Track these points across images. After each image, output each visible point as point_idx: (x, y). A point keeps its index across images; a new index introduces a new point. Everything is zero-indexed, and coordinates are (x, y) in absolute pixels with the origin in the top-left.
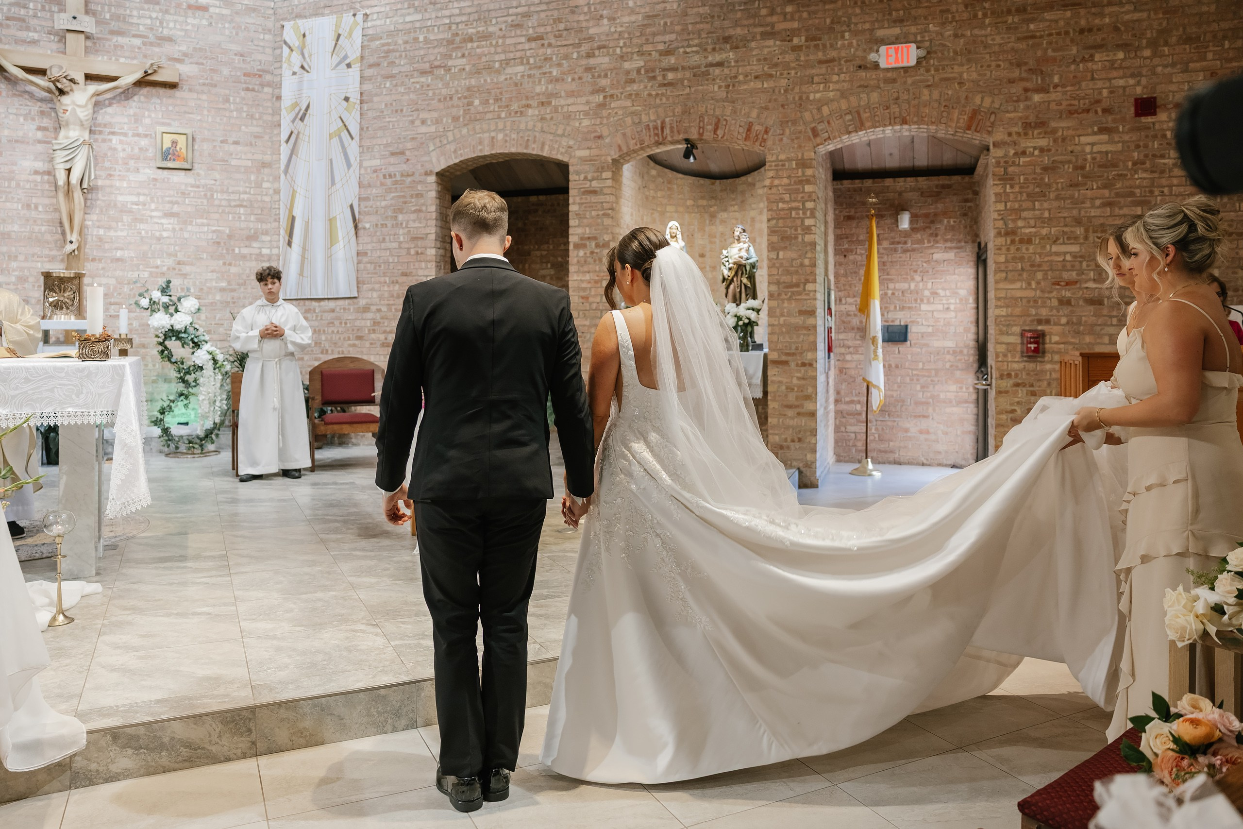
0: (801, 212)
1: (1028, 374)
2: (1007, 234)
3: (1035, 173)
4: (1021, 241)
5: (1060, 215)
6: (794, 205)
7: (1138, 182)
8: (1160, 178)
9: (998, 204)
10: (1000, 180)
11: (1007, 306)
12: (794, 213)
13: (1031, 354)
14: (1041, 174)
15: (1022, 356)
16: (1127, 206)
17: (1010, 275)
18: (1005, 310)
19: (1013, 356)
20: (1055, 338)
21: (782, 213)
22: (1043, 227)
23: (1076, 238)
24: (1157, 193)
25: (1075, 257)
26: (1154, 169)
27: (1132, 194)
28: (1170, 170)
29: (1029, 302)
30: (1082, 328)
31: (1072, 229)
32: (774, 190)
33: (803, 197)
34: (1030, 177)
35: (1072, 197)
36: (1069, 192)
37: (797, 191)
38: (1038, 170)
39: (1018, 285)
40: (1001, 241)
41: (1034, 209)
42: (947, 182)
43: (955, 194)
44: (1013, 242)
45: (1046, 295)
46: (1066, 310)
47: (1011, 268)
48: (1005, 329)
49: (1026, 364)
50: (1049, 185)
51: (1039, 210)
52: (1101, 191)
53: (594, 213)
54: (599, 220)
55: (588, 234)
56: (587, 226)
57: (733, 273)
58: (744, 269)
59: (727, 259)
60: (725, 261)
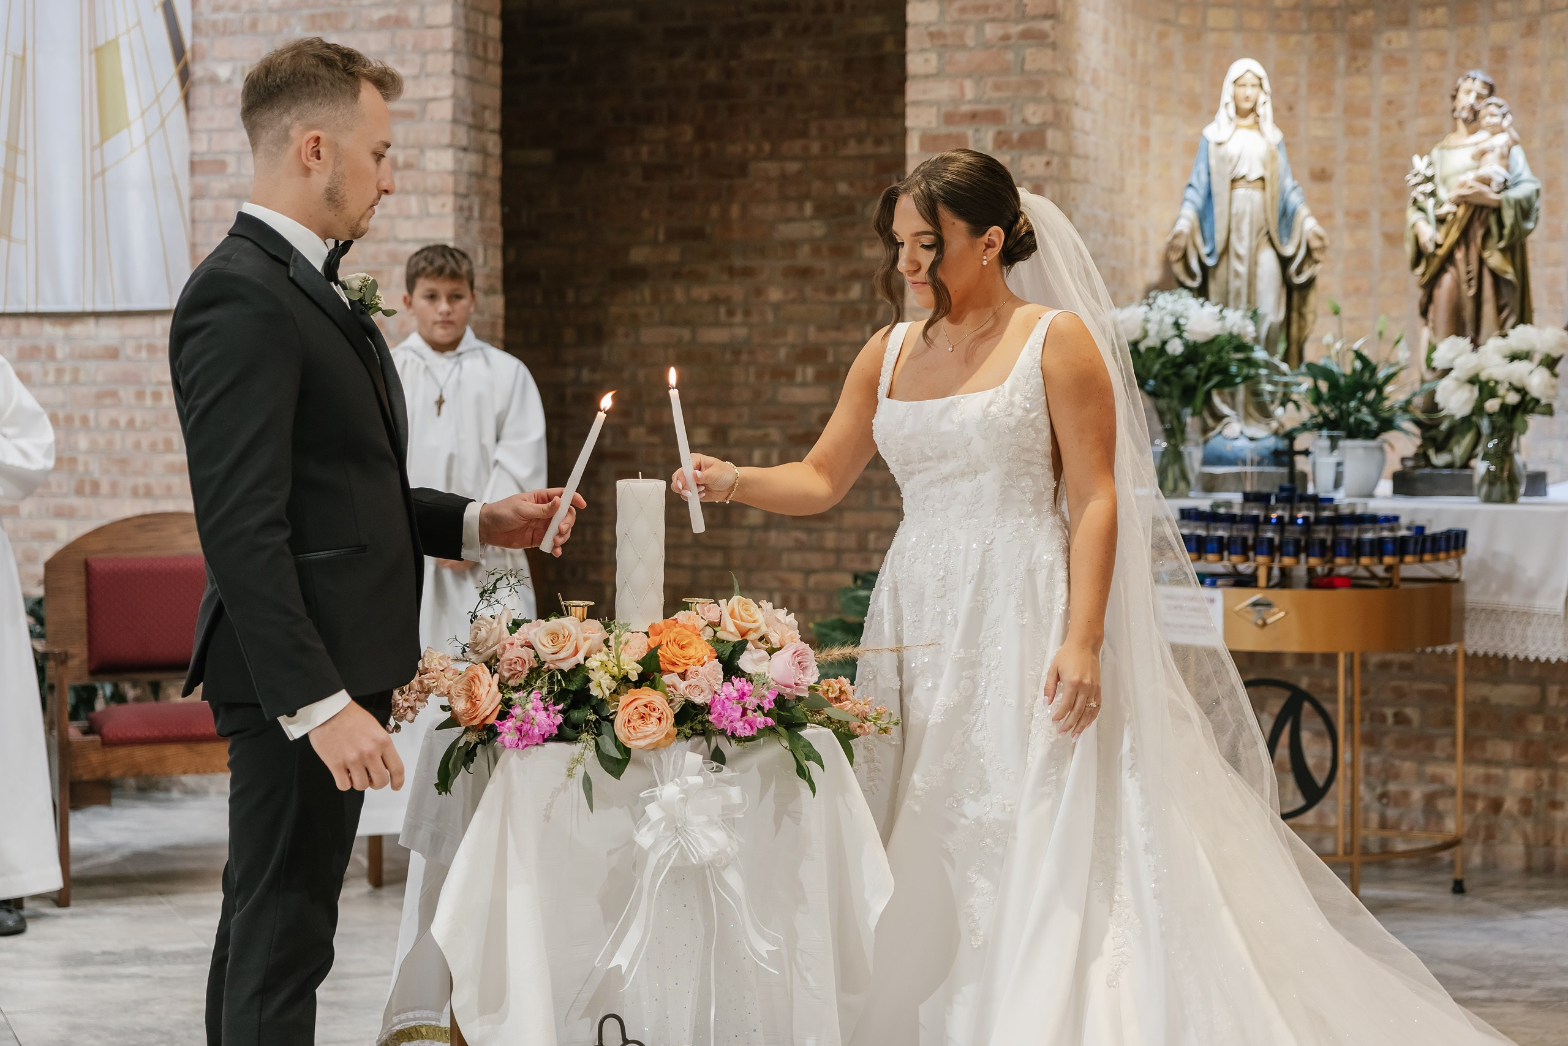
53: (991, 31)
54: (1010, 56)
55: (969, 102)
56: (969, 75)
57: (1454, 234)
58: (1493, 220)
59: (1429, 187)
60: (1424, 194)
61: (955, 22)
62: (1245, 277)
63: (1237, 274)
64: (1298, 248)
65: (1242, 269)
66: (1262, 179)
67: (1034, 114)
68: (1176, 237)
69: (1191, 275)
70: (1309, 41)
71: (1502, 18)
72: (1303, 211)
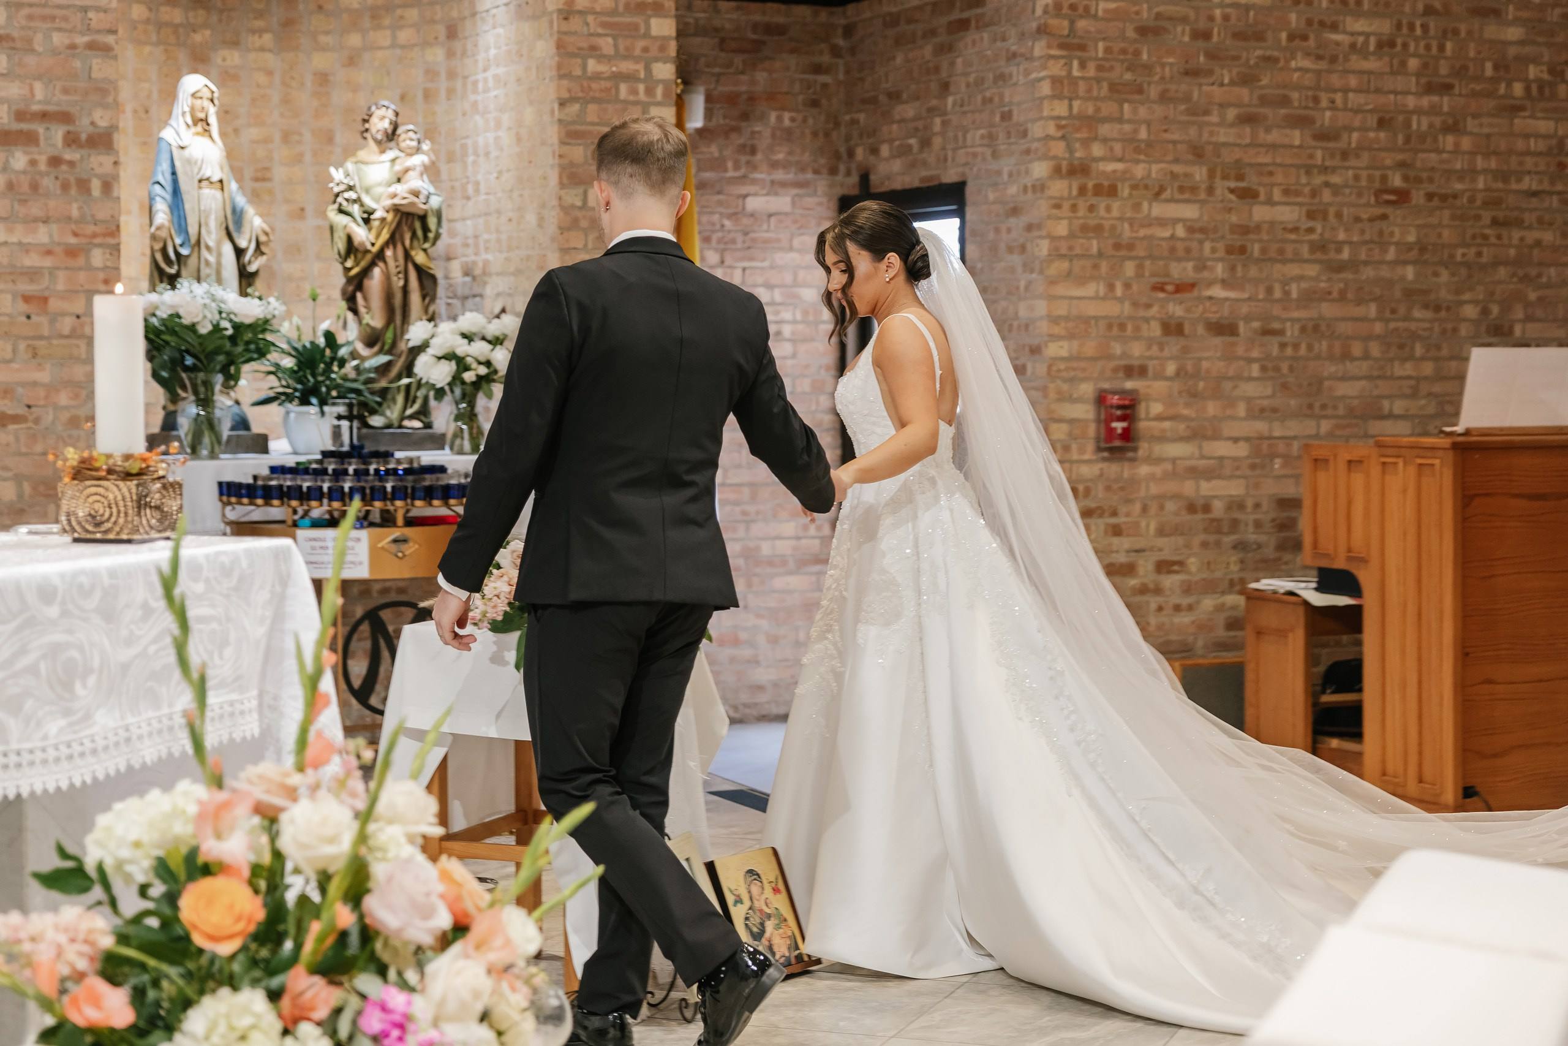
0: (641, 88)
1: (1108, 488)
2: (1072, 172)
3: (1124, 38)
4: (1098, 190)
5: (1167, 136)
6: (626, 66)
7: (1296, 75)
8: (1330, 72)
9: (1056, 102)
10: (1061, 46)
11: (1071, 336)
12: (623, 89)
13: (1117, 443)
14: (1135, 41)
15: (1099, 449)
16: (1279, 127)
17: (1078, 264)
18: (1065, 344)
19: (1082, 450)
20: (1157, 408)
21: (594, 85)
22: (1138, 162)
23: (1194, 189)
24: (1324, 103)
25: (1191, 230)
26: (1321, 52)
27: (1285, 101)
28: (1346, 59)
29: (1110, 327)
30: (1201, 385)
31: (1189, 169)
32: (575, 24)
33: (646, 50)
34: (1117, 46)
35: (1187, 99)
36: (1184, 87)
37: (632, 31)
38: (1130, 33)
39: (1090, 289)
40: (1059, 187)
41: (1120, 120)
42: (781, 20)
43: (793, 51)
44: (1082, 191)
45: (1142, 313)
46: (1174, 346)
47: (1078, 251)
48: (1065, 387)
49: (1105, 465)
50: (1148, 68)
51: (1129, 121)
52: (1237, 90)
53: (58, 39)
54: (77, 64)
55: (40, 102)
56: (39, 78)
57: (385, 235)
58: (418, 225)
59: (352, 195)
60: (347, 200)
61: (23, 28)
62: (214, 266)
63: (207, 263)
64: (250, 241)
65: (212, 259)
66: (221, 181)
67: (102, 119)
68: (158, 228)
69: (169, 262)
70: (158, 51)
71: (324, 49)
72: (250, 211)
